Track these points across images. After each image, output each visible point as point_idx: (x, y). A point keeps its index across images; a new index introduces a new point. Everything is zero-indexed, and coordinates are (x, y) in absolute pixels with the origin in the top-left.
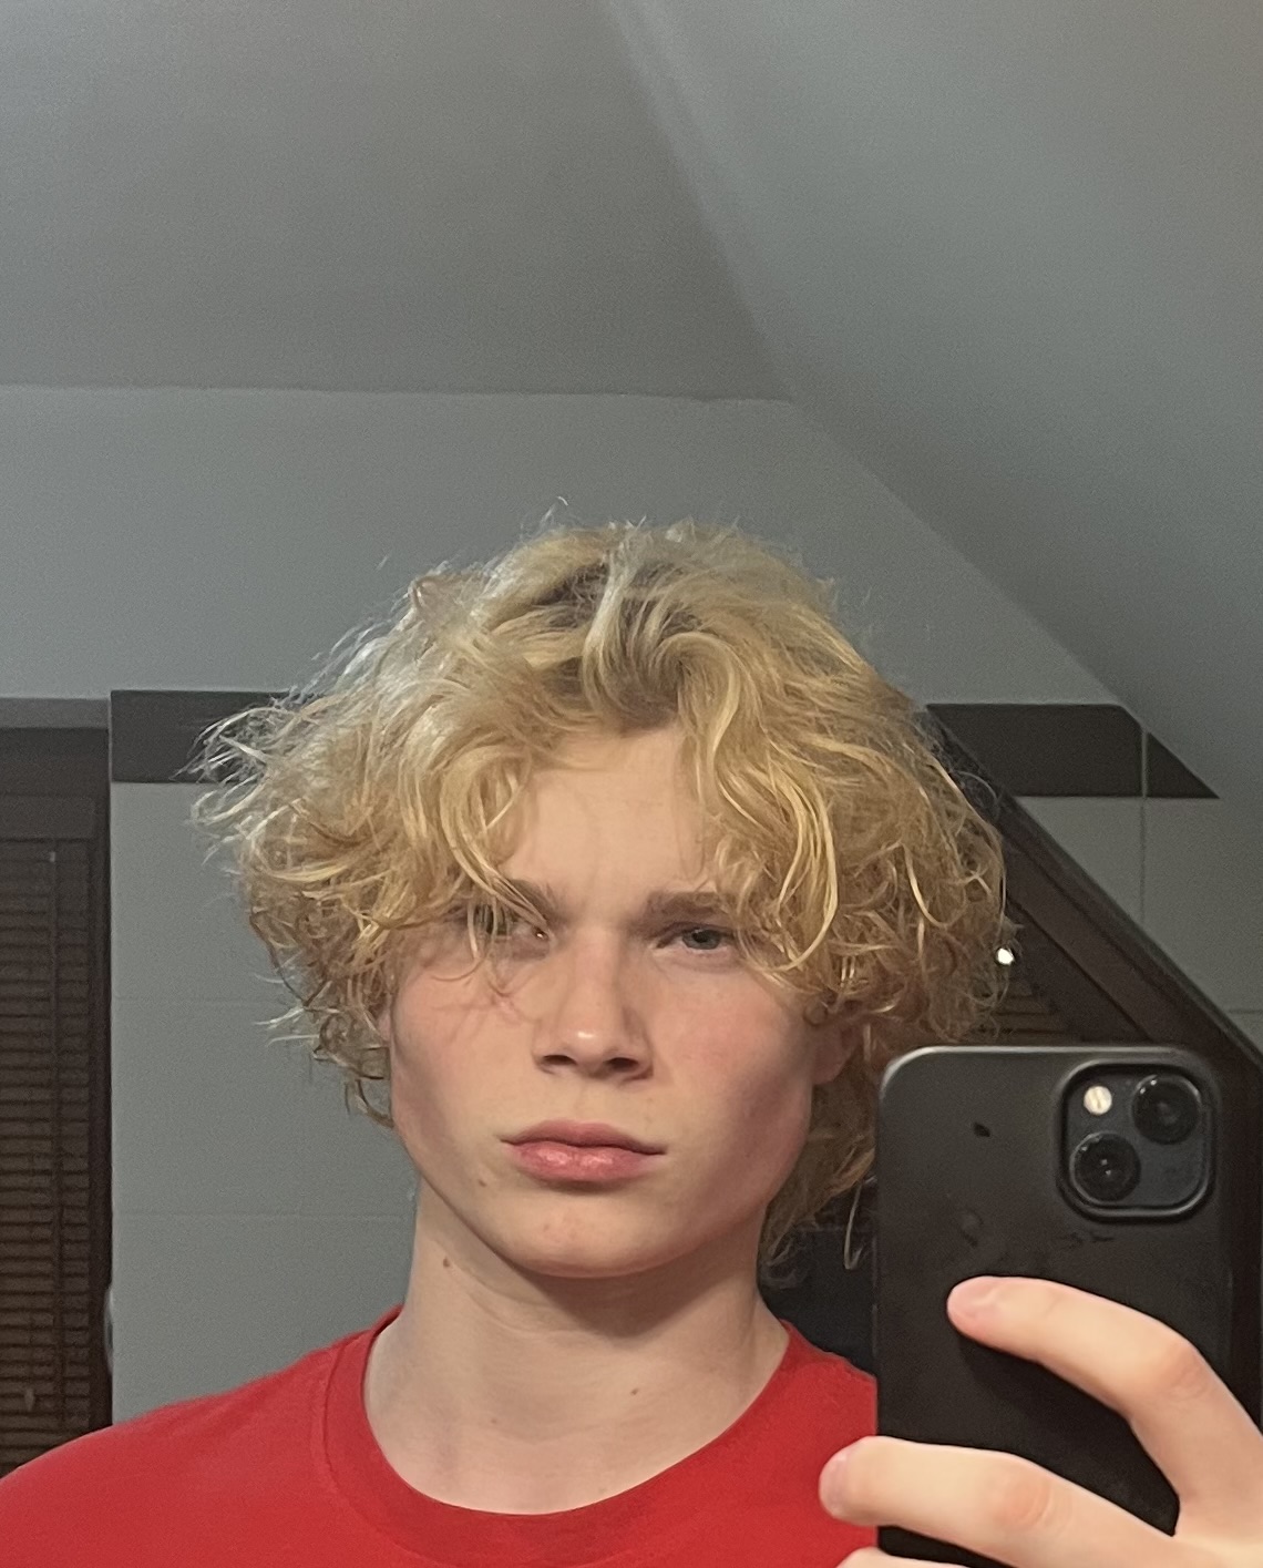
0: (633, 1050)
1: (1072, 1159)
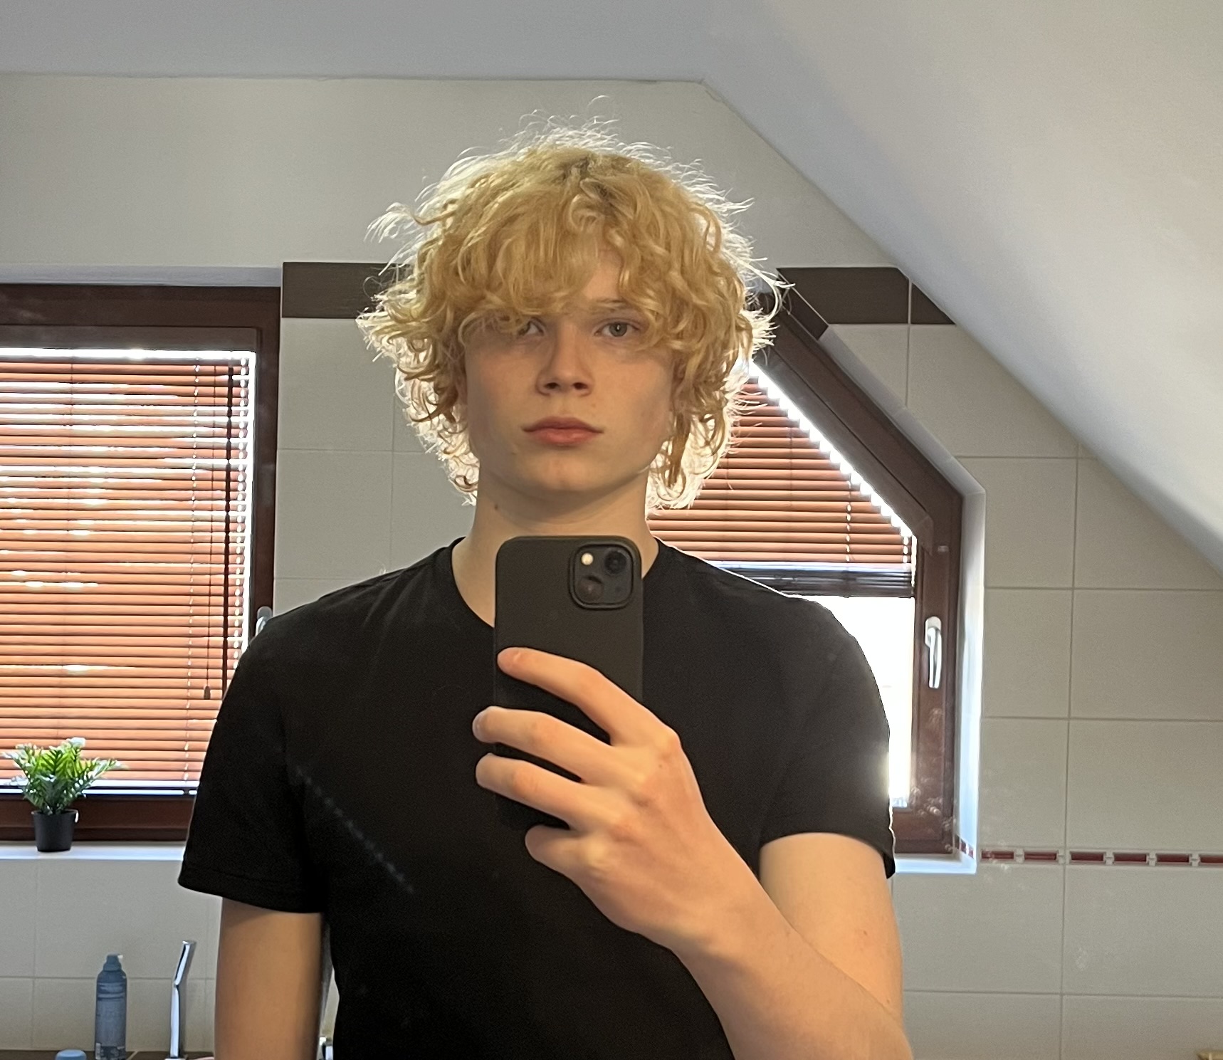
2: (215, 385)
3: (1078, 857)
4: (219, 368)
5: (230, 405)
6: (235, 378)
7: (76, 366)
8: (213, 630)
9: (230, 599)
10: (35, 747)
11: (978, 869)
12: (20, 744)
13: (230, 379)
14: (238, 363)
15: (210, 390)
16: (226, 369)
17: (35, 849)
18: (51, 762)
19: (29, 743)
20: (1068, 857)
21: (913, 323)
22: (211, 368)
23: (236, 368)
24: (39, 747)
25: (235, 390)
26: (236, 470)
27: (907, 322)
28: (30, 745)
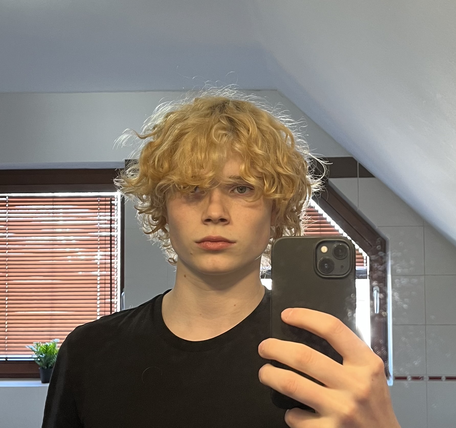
0: (226, 217)
1: (318, 263)
2: (105, 205)
3: (431, 378)
4: (107, 199)
5: (111, 212)
6: (113, 202)
7: (55, 199)
8: (106, 297)
9: (113, 285)
10: (41, 343)
11: (394, 383)
12: (35, 342)
13: (111, 203)
14: (113, 197)
15: (104, 207)
16: (109, 199)
17: (40, 382)
18: (45, 349)
19: (38, 341)
20: (428, 379)
21: (360, 177)
22: (104, 199)
23: (113, 199)
24: (42, 343)
25: (113, 207)
26: (114, 236)
27: (357, 177)
28: (39, 342)
